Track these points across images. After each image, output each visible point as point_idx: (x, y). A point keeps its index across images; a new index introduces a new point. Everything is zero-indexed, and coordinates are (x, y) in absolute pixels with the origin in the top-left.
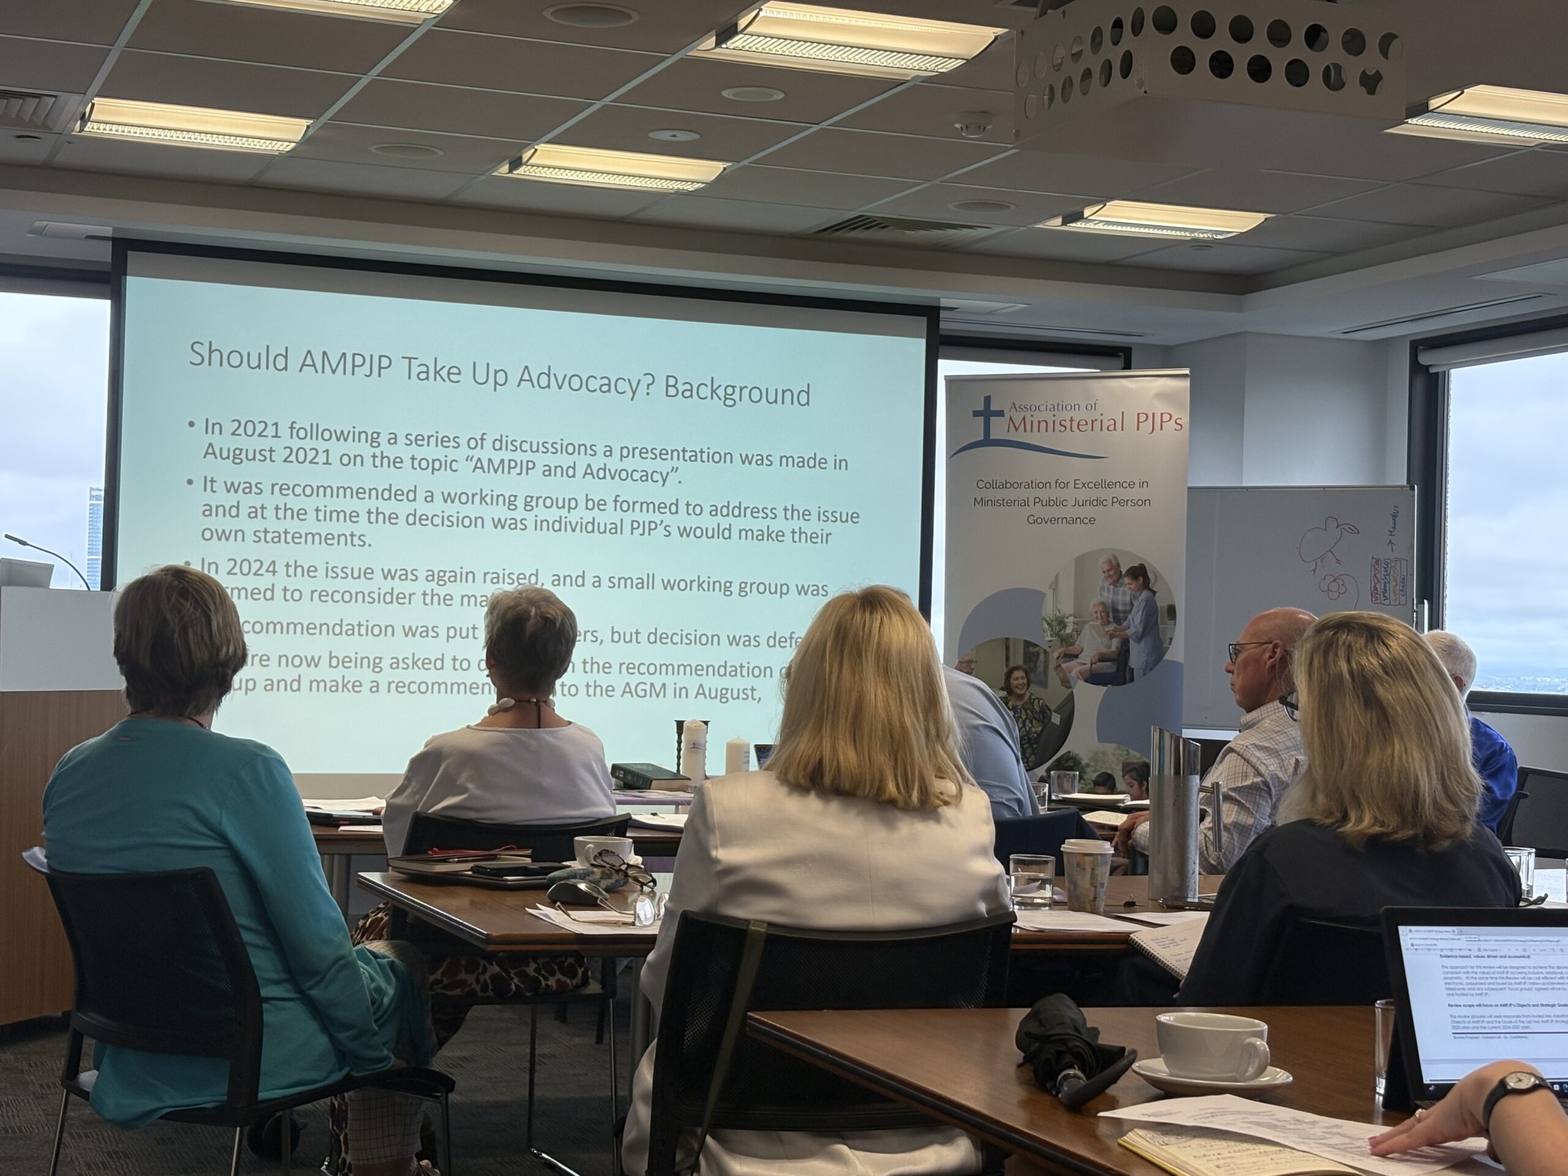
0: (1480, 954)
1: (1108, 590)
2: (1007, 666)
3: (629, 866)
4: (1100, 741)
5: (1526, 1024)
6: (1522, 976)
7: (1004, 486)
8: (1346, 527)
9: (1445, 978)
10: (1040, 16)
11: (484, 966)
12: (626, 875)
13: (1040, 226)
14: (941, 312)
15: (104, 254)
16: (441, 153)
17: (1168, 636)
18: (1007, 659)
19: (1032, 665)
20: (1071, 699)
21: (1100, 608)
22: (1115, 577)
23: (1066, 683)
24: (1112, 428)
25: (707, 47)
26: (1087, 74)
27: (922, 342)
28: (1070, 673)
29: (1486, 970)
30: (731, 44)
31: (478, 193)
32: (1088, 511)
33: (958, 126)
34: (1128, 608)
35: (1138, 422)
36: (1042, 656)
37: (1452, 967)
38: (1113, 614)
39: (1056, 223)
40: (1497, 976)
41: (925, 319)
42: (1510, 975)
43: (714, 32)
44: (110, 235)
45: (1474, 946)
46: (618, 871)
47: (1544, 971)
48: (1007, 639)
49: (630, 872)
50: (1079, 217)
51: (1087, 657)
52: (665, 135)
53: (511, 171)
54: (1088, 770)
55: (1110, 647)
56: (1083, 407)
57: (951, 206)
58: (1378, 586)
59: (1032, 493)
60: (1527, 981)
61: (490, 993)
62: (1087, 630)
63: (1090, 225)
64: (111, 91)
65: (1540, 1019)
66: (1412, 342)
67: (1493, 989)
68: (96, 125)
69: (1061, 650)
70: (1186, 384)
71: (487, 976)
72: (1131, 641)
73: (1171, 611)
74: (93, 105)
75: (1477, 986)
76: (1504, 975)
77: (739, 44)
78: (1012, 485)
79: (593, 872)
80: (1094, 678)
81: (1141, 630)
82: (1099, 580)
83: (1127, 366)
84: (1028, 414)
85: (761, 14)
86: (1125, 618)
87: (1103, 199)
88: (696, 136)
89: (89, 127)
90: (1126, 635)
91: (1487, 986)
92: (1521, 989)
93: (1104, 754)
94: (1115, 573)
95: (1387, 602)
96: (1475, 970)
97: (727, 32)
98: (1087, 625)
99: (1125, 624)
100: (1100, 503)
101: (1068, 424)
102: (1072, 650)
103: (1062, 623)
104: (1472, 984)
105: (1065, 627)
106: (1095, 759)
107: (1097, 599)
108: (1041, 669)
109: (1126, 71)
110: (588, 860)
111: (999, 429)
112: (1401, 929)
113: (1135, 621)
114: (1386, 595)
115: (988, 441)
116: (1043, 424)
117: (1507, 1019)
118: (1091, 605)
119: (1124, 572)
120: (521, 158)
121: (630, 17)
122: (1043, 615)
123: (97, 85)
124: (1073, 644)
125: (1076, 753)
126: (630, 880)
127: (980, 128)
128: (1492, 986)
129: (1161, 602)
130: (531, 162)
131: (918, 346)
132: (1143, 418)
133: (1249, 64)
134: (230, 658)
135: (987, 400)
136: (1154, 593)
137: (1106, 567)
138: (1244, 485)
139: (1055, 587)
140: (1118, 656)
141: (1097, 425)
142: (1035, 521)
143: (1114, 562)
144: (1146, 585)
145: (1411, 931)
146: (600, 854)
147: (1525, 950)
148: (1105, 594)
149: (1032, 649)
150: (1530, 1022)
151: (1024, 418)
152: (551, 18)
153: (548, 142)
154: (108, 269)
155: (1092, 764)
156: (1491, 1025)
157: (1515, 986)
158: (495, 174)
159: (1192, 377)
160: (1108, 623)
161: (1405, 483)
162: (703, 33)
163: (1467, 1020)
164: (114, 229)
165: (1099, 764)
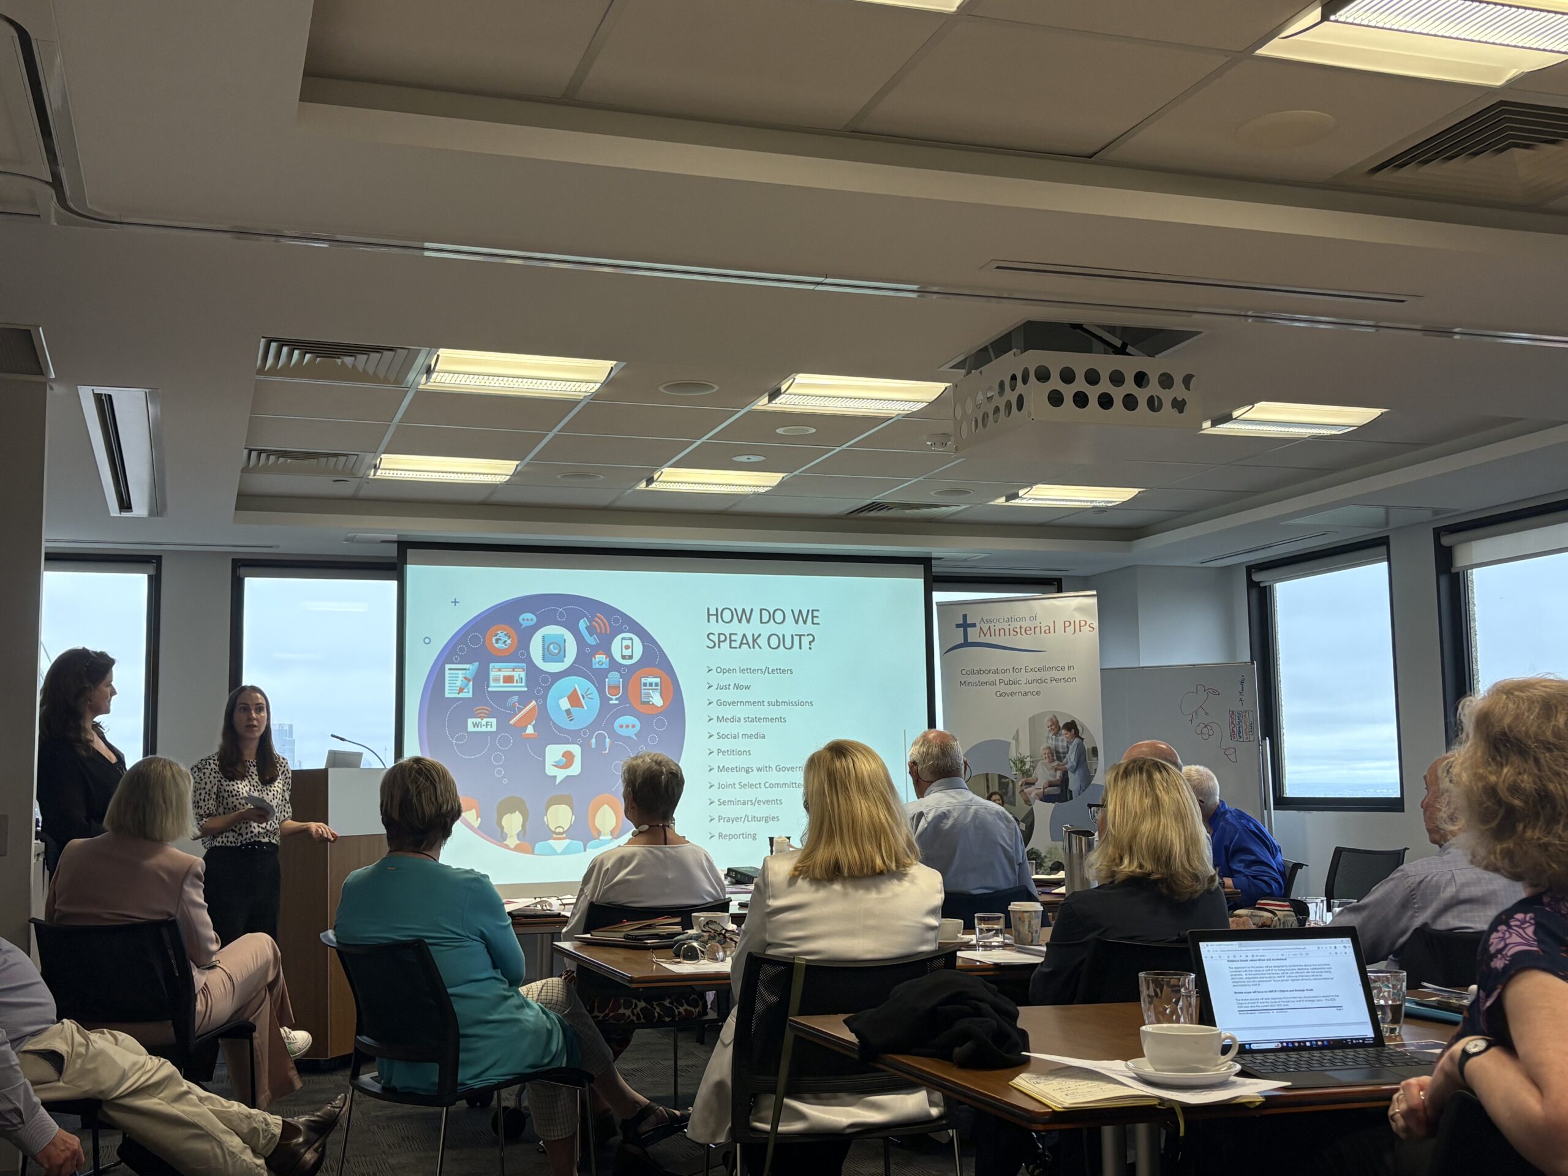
0: (1254, 959)
1: (1052, 738)
2: (988, 792)
3: (727, 931)
4: (1052, 840)
5: (1286, 1003)
6: (1282, 972)
7: (979, 672)
8: (1211, 691)
9: (1231, 975)
10: (967, 375)
11: (636, 1003)
12: (725, 937)
13: (992, 503)
14: (933, 561)
15: (392, 551)
16: (602, 477)
17: (1094, 768)
18: (988, 787)
19: (1004, 791)
20: (1031, 812)
21: (1047, 751)
22: (1056, 730)
23: (1028, 802)
24: (1047, 631)
25: (762, 403)
26: (997, 410)
27: (921, 581)
28: (1030, 794)
29: (1258, 969)
30: (777, 400)
31: (627, 500)
32: (1034, 687)
33: (929, 443)
34: (1066, 750)
35: (1065, 627)
36: (1011, 785)
37: (1235, 968)
38: (1056, 755)
39: (1001, 501)
40: (1265, 972)
41: (923, 566)
42: (1274, 972)
43: (767, 394)
44: (396, 539)
45: (1250, 954)
46: (719, 934)
47: (1296, 968)
48: (987, 774)
49: (727, 935)
50: (1016, 496)
51: (1041, 784)
52: (744, 459)
53: (647, 485)
54: (1046, 860)
55: (1055, 777)
56: (1028, 619)
57: (932, 493)
58: (1235, 729)
59: (998, 677)
60: (1286, 975)
61: (643, 1021)
62: (1039, 765)
63: (1024, 501)
64: (391, 450)
65: (1295, 1000)
66: (1247, 567)
67: (1263, 981)
68: (384, 471)
69: (1023, 780)
70: (1095, 600)
71: (638, 1009)
72: (1069, 772)
73: (1095, 751)
74: (381, 459)
75: (1252, 980)
76: (1270, 972)
77: (783, 401)
78: (984, 672)
79: (703, 936)
80: (1046, 798)
81: (1075, 764)
82: (1045, 731)
83: (1060, 590)
84: (992, 625)
85: (796, 381)
86: (1065, 757)
87: (1030, 484)
88: (763, 458)
89: (379, 472)
90: (1066, 768)
91: (1259, 980)
92: (1282, 981)
93: (1056, 849)
94: (1055, 727)
95: (1241, 740)
96: (1251, 969)
97: (775, 394)
98: (1040, 763)
99: (1065, 760)
100: (1041, 681)
101: (1018, 630)
102: (1030, 780)
103: (1023, 762)
104: (1249, 978)
105: (1025, 764)
106: (1050, 852)
107: (1044, 745)
108: (1010, 794)
109: (1020, 406)
110: (700, 927)
111: (973, 635)
112: (1201, 944)
113: (1071, 758)
114: (1241, 735)
115: (966, 644)
116: (1002, 631)
117: (1273, 1001)
118: (1041, 749)
119: (1061, 726)
120: (653, 477)
121: (713, 388)
122: (1010, 757)
123: (382, 447)
124: (1031, 776)
125: (1037, 848)
126: (728, 940)
127: (944, 444)
128: (1262, 979)
129: (1088, 746)
130: (659, 479)
131: (919, 583)
132: (1067, 624)
133: (1099, 398)
134: (449, 812)
135: (965, 616)
136: (1082, 739)
137: (1050, 724)
138: (1142, 665)
139: (1016, 738)
140: (1062, 782)
141: (1038, 630)
142: (1001, 695)
143: (1054, 720)
144: (1077, 734)
145: (1207, 945)
146: (707, 923)
147: (1282, 955)
148: (1050, 741)
149: (1003, 780)
150: (1288, 1002)
151: (989, 628)
152: (663, 391)
153: (670, 467)
154: (395, 561)
155: (1049, 856)
156: (1263, 1005)
157: (1278, 979)
158: (638, 488)
159: (1098, 595)
160: (1053, 761)
161: (1249, 660)
162: (760, 395)
163: (1247, 1002)
164: (399, 535)
165: (1053, 856)
